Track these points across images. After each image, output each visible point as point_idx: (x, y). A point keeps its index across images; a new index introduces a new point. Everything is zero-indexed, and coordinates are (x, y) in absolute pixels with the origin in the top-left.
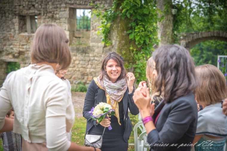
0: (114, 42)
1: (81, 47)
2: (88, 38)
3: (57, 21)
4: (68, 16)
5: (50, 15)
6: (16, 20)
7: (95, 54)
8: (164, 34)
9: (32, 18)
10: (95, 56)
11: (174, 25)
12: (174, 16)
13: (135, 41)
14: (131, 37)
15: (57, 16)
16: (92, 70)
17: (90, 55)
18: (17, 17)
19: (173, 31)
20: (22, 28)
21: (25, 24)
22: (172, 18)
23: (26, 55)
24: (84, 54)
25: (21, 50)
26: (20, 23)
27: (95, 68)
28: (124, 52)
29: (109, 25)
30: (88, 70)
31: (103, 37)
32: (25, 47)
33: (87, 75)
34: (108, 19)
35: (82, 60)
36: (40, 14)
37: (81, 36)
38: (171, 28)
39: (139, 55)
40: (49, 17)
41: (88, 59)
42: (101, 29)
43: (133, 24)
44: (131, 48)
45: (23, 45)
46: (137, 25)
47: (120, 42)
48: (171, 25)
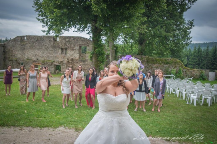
0: (93, 61)
1: (83, 60)
2: (86, 56)
3: (75, 50)
4: (78, 49)
5: (72, 48)
6: (60, 50)
7: (88, 62)
8: (112, 56)
9: (66, 49)
10: (88, 63)
11: (115, 53)
12: (115, 50)
13: (99, 61)
14: (98, 59)
15: (75, 48)
16: (87, 68)
17: (87, 63)
18: (60, 49)
19: (115, 55)
20: (62, 53)
21: (63, 51)
22: (114, 51)
23: (63, 63)
24: (84, 62)
25: (61, 61)
26: (61, 51)
27: (88, 67)
28: (96, 64)
29: (92, 56)
30: (86, 68)
31: (90, 59)
32: (63, 60)
33: (85, 70)
34: (92, 54)
35: (83, 64)
36: (68, 48)
37: (83, 56)
38: (114, 54)
39: (101, 64)
40: (72, 49)
41: (86, 64)
42: (89, 57)
43: (99, 56)
44: (98, 63)
45: (62, 59)
46: (100, 56)
47: (95, 61)
48: (114, 53)
